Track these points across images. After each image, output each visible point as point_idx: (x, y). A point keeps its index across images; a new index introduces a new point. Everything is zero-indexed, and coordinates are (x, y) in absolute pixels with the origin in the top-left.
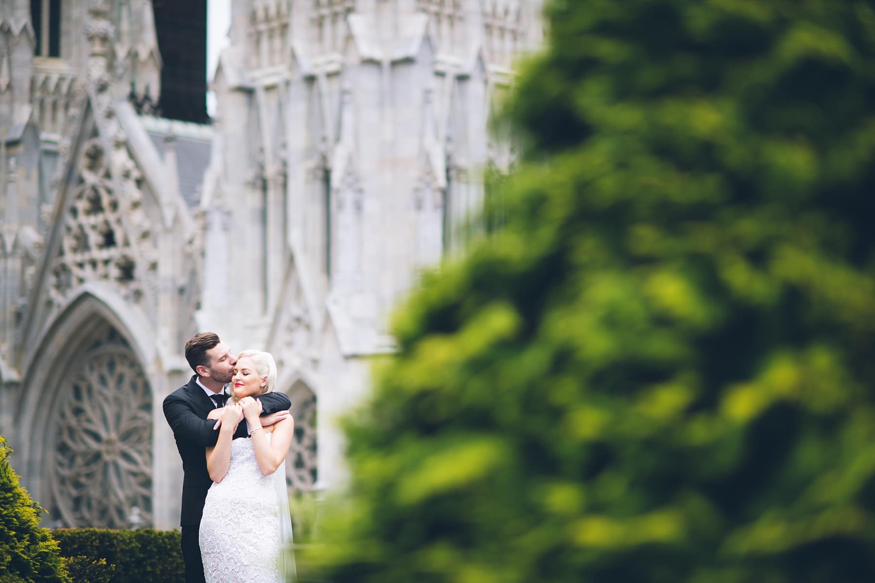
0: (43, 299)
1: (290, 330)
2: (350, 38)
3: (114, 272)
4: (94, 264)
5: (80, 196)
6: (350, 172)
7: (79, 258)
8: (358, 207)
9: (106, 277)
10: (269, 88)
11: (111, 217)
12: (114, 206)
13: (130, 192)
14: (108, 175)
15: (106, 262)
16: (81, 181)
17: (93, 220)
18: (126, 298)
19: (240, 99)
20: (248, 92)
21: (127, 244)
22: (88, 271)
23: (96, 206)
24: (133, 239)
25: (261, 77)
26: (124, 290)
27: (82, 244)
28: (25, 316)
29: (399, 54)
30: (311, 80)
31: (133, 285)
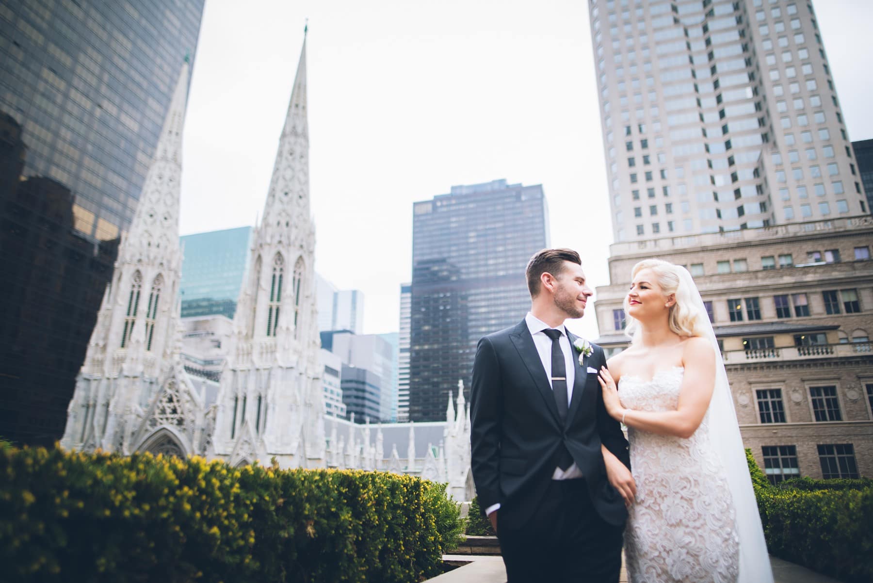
0: (144, 428)
1: (243, 444)
2: (276, 359)
3: (175, 422)
4: (167, 419)
5: (164, 397)
6: (273, 399)
7: (161, 416)
8: (274, 408)
9: (172, 423)
10: (242, 371)
11: (176, 404)
12: (178, 401)
13: (186, 397)
14: (177, 391)
15: (172, 419)
16: (165, 392)
17: (169, 405)
18: (180, 431)
19: (232, 372)
20: (234, 371)
21: (182, 413)
22: (165, 421)
23: (171, 400)
24: (185, 413)
25: (239, 367)
26: (179, 428)
27: (163, 412)
28: (136, 434)
29: (289, 365)
30: (258, 370)
31: (183, 427)
